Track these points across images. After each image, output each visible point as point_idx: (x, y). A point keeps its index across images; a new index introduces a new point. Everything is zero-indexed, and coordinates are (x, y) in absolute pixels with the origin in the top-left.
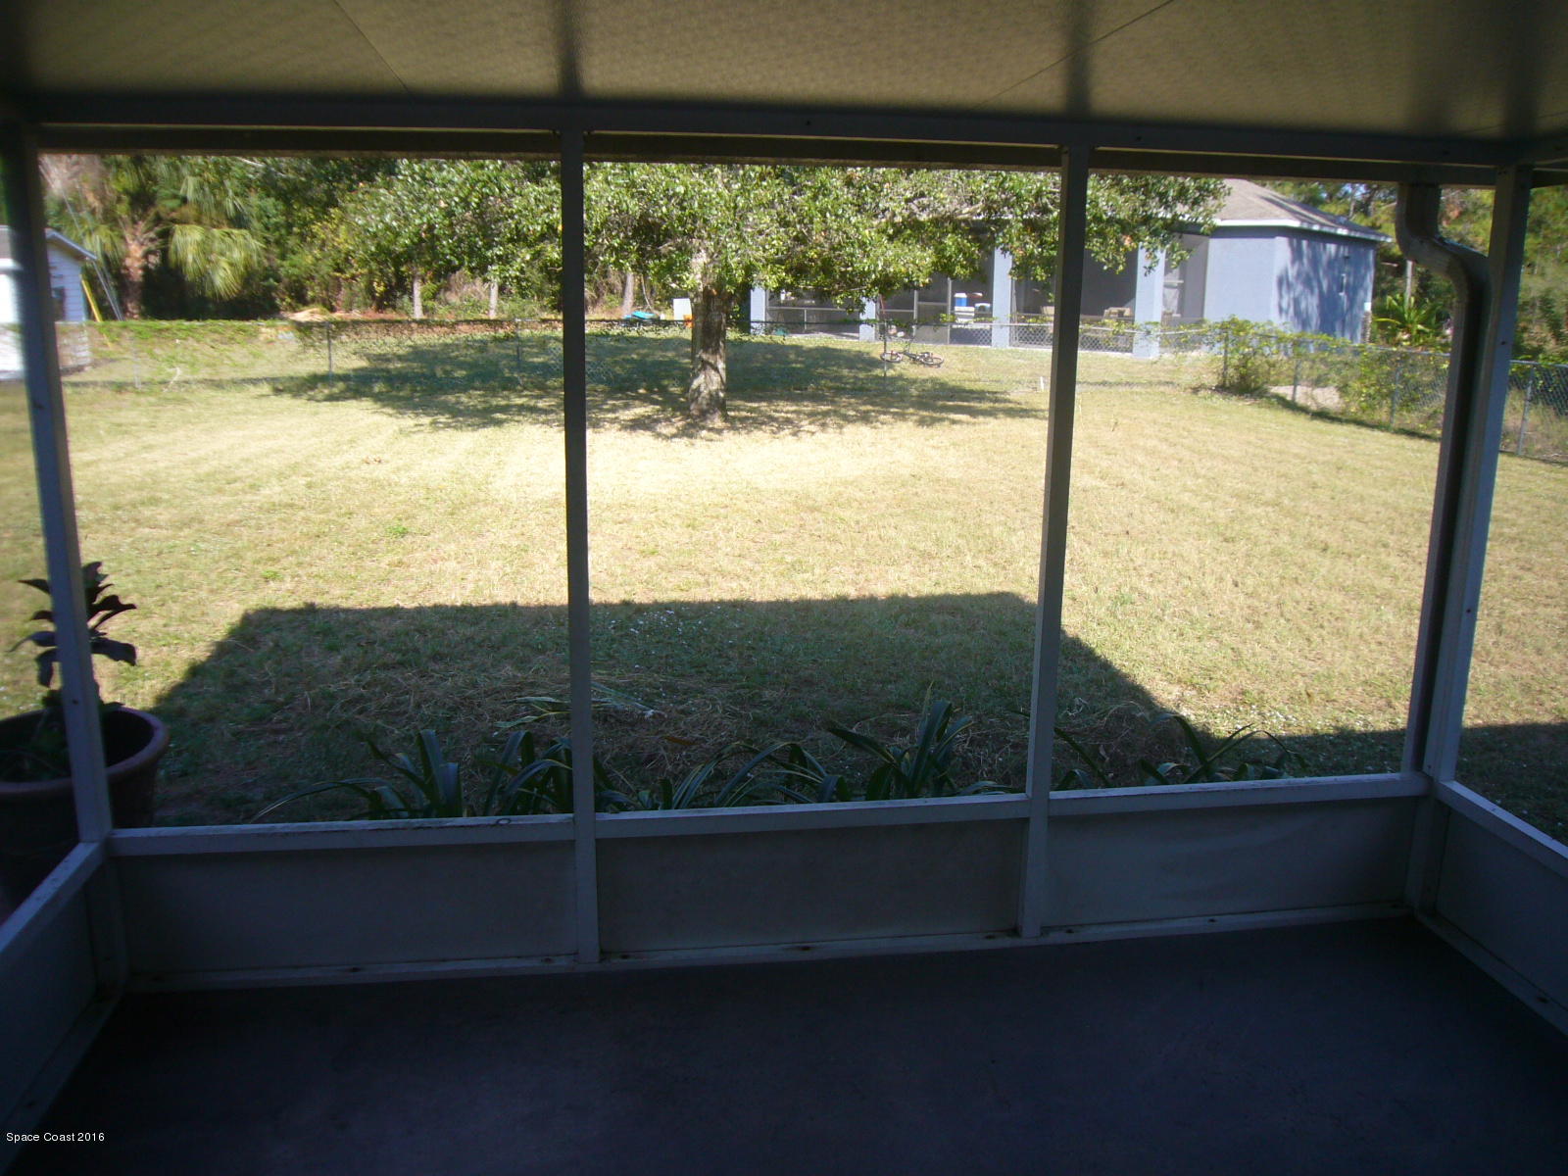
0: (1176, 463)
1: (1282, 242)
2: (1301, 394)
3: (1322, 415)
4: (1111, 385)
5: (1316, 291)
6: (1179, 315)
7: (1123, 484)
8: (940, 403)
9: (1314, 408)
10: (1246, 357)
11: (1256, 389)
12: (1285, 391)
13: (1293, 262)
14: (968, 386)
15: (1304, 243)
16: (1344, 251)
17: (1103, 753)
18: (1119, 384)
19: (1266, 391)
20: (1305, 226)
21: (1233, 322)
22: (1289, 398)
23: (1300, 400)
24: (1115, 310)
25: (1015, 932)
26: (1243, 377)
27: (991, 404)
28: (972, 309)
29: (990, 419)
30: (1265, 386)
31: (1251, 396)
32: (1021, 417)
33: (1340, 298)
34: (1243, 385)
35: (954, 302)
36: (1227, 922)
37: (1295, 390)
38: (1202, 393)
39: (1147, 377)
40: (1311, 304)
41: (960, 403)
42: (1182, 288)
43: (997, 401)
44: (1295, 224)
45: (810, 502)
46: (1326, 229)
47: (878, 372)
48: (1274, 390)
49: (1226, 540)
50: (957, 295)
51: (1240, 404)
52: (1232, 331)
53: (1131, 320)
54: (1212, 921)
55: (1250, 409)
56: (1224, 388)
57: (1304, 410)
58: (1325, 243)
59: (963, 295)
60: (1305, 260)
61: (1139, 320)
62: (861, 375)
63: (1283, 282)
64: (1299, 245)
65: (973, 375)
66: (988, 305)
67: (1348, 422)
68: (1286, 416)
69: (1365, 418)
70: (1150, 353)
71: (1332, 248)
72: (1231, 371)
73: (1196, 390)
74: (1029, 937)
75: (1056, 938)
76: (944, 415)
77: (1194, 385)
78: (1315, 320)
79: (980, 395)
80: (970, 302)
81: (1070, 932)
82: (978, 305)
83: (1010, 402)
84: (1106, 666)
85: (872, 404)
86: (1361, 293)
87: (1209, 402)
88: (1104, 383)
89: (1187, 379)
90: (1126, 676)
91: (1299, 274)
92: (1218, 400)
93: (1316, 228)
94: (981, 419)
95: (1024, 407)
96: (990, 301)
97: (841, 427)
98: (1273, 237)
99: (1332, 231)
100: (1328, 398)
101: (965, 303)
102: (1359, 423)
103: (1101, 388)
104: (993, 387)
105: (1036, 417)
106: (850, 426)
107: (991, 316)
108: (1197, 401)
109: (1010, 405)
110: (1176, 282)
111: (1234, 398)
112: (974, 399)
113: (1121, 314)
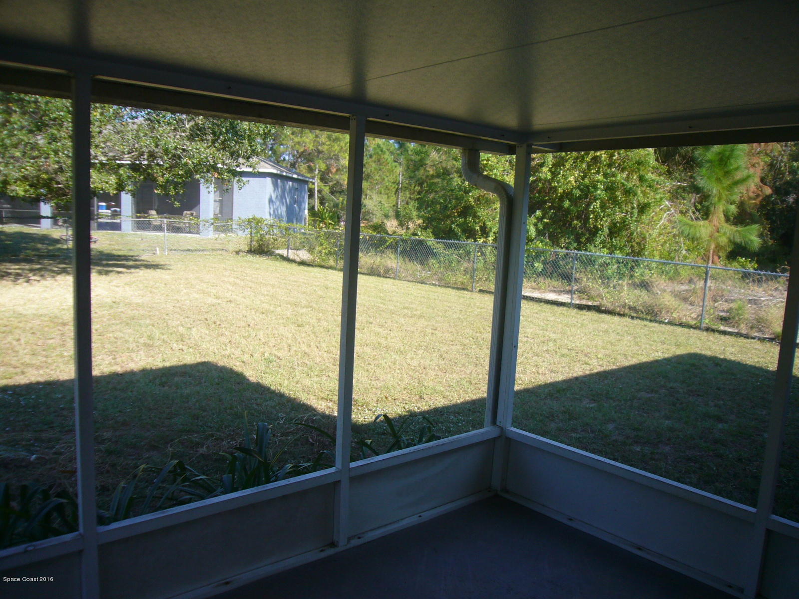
0: (249, 289)
1: (269, 180)
2: (291, 254)
3: (303, 263)
4: (192, 251)
5: (285, 204)
6: (220, 215)
7: (230, 301)
8: (104, 262)
9: (298, 260)
10: (262, 236)
11: (268, 251)
12: (283, 252)
13: (274, 190)
14: (115, 253)
15: (279, 181)
16: (296, 185)
17: (311, 440)
18: (196, 250)
19: (273, 252)
20: (279, 172)
21: (254, 219)
22: (285, 256)
23: (291, 256)
24: (189, 212)
25: (333, 544)
26: (260, 246)
27: (134, 263)
28: (109, 211)
29: (137, 270)
30: (273, 250)
31: (266, 255)
32: (154, 269)
33: (295, 208)
34: (261, 249)
35: (99, 207)
36: (427, 515)
37: (288, 251)
38: (241, 254)
39: (210, 247)
40: (283, 210)
41: (116, 262)
42: (221, 202)
43: (136, 260)
44: (274, 171)
45: (61, 321)
46: (288, 175)
47: (59, 246)
48: (277, 252)
49: (299, 326)
50: (100, 204)
51: (261, 259)
52: (254, 223)
53: (198, 217)
54: (420, 516)
55: (267, 261)
56: (251, 251)
57: (293, 261)
58: (287, 181)
59: (104, 204)
60: (280, 190)
61: (202, 217)
62: (51, 248)
63: (271, 201)
64: (277, 182)
65: (116, 247)
66: (118, 209)
67: (316, 266)
68: (285, 264)
69: (323, 264)
70: (209, 235)
71: (290, 183)
72: (254, 243)
73: (237, 253)
74: (342, 545)
75: (355, 542)
76: (111, 269)
77: (237, 250)
78: (285, 219)
79: (126, 258)
80: (108, 208)
81: (359, 538)
82: (113, 209)
83: (144, 261)
84: (281, 395)
85: (65, 263)
86: (303, 204)
87: (245, 258)
88: (189, 250)
89: (232, 247)
90: (295, 399)
91: (277, 197)
92: (250, 257)
93: (284, 174)
94: (133, 270)
95: (152, 263)
96: (119, 206)
97: (54, 277)
98: (265, 178)
99: (290, 175)
100: (304, 255)
101: (105, 208)
102: (322, 267)
103: (188, 252)
104: (131, 253)
105: (162, 269)
106: (59, 276)
107: (120, 215)
108: (239, 258)
109: (146, 263)
110: (218, 198)
111: (257, 256)
112: (122, 260)
113: (192, 215)
